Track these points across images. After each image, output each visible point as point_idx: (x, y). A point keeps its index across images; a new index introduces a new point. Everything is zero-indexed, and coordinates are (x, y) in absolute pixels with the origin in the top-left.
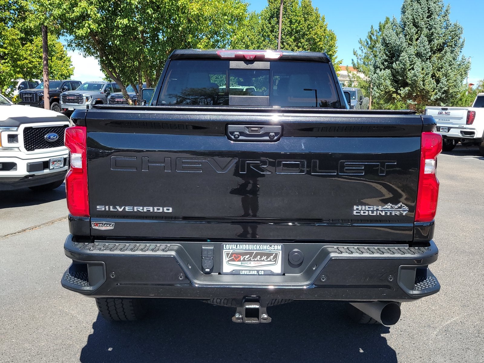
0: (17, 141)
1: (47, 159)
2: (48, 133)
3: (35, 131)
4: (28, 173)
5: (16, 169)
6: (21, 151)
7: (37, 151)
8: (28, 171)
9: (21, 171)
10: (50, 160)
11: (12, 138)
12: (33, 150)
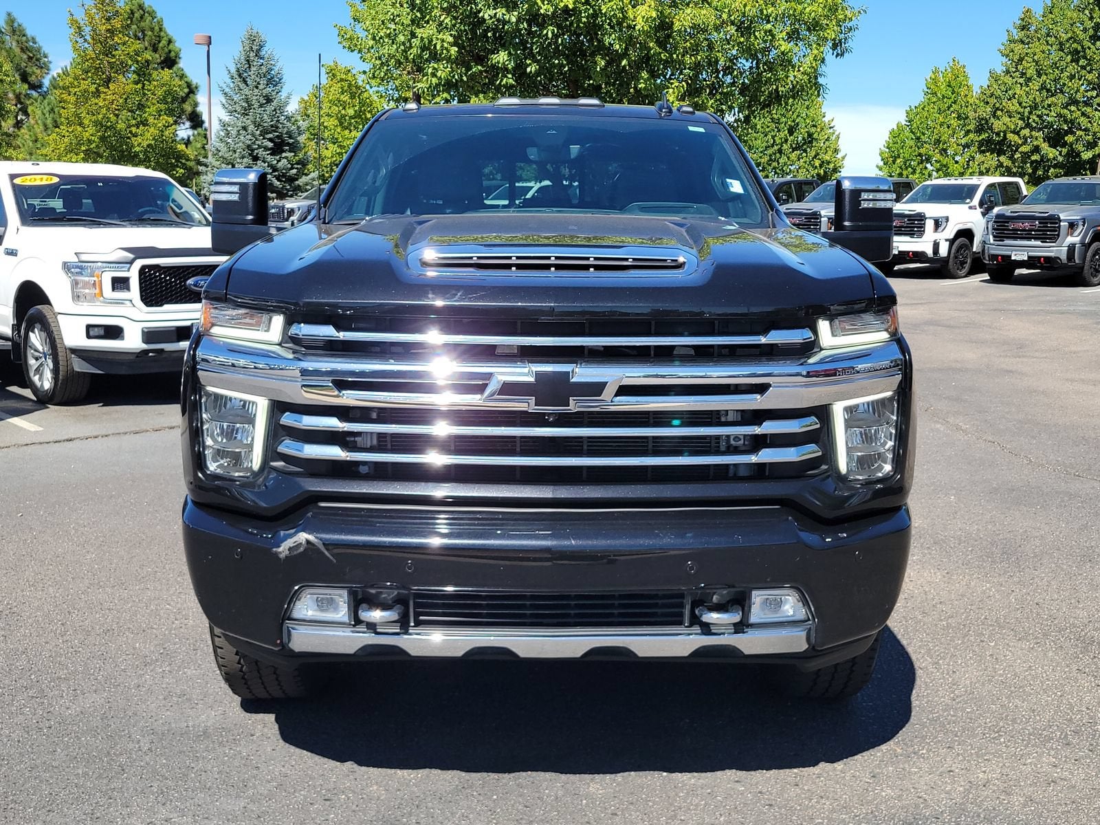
0: (128, 289)
1: (188, 323)
2: (193, 276)
3: (183, 272)
4: (145, 346)
5: (123, 338)
6: (134, 306)
7: (167, 307)
8: (144, 342)
9: (132, 341)
10: (192, 324)
11: (120, 283)
12: (161, 305)
